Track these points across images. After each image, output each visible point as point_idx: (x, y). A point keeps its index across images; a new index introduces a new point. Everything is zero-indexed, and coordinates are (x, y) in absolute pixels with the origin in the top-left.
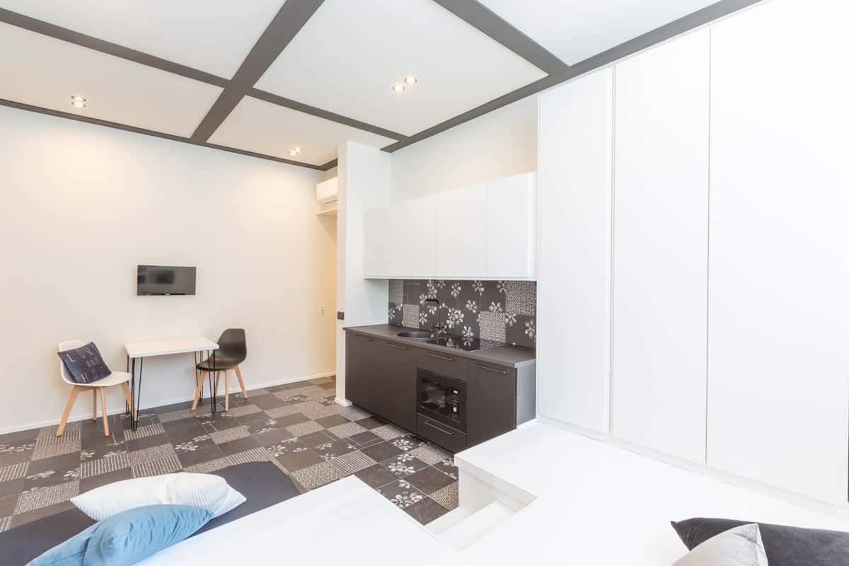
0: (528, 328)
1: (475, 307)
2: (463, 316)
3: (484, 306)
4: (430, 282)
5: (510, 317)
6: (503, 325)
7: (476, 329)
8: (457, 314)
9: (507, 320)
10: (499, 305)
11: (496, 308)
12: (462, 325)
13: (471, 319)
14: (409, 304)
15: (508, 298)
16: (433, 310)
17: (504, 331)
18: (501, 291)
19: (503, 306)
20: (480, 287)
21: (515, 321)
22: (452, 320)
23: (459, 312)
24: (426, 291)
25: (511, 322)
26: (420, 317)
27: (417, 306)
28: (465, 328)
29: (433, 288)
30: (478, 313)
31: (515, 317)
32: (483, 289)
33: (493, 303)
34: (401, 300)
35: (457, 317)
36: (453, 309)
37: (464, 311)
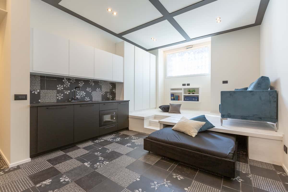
0: (108, 95)
1: (90, 90)
2: (85, 93)
3: (94, 89)
4: (65, 79)
5: (103, 92)
6: (101, 95)
7: (91, 98)
8: (82, 93)
9: (102, 93)
10: (99, 89)
11: (98, 90)
12: (84, 97)
13: (89, 95)
14: (47, 89)
15: (102, 87)
16: (68, 92)
17: (101, 97)
18: (100, 85)
19: (101, 89)
20: (93, 83)
21: (104, 93)
22: (79, 95)
23: (83, 92)
24: (63, 83)
25: (103, 94)
26: (57, 96)
27: (55, 91)
28: (86, 98)
29: (67, 82)
30: (92, 92)
31: (104, 92)
32: (94, 84)
33: (97, 89)
34: (39, 87)
35: (82, 94)
36: (80, 91)
37: (85, 91)
